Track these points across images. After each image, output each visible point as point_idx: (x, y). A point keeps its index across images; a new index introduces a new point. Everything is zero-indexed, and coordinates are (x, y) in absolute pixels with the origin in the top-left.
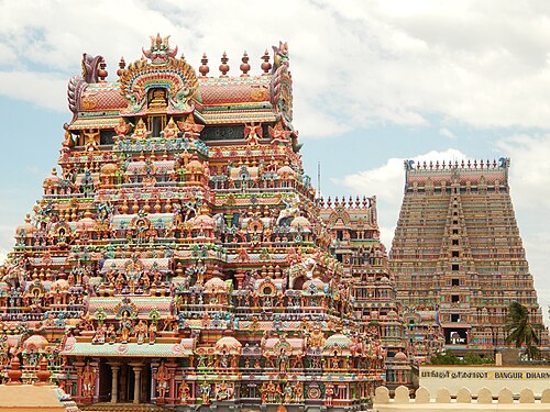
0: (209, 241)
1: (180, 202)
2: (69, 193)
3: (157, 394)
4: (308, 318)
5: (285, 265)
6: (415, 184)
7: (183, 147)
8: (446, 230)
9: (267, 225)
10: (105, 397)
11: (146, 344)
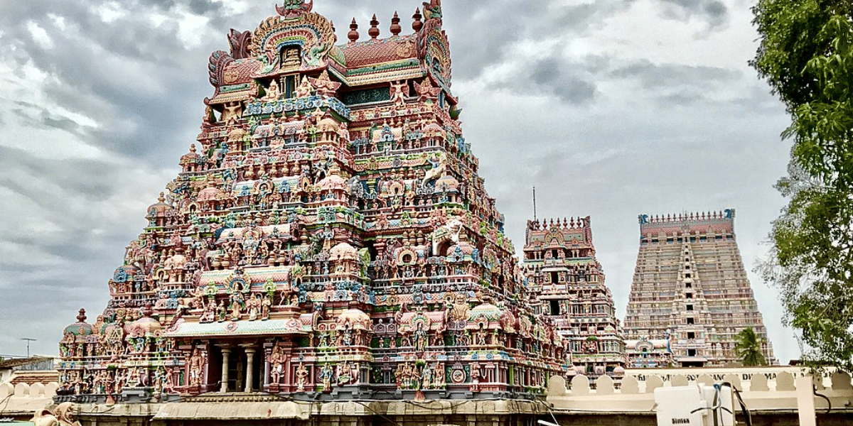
0: (339, 204)
1: (309, 163)
2: (206, 169)
3: (271, 380)
4: (452, 288)
5: (428, 230)
6: (649, 235)
7: (315, 105)
8: (679, 275)
9: (409, 187)
10: (214, 386)
11: (259, 321)
